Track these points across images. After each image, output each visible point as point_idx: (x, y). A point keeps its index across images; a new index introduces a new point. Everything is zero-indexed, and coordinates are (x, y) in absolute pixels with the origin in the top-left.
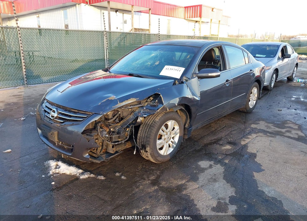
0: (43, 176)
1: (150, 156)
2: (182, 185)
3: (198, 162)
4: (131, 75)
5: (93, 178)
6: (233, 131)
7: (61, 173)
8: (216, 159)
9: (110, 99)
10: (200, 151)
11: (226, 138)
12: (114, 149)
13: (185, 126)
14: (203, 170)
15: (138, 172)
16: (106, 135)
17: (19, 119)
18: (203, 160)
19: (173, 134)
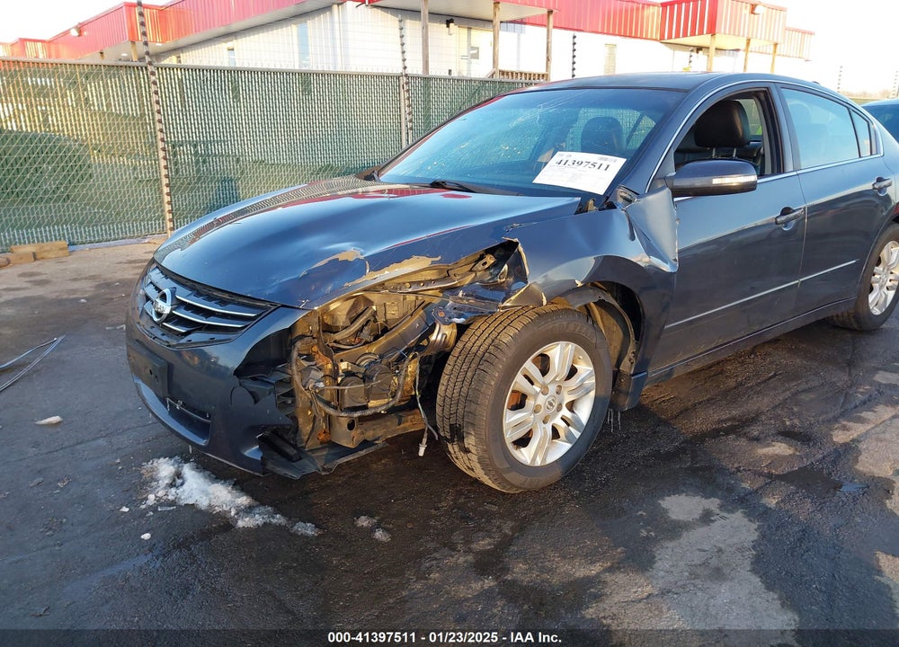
0: (125, 509)
1: (478, 465)
2: (589, 581)
3: (662, 497)
4: (437, 185)
5: (279, 527)
6: (805, 391)
7: (183, 503)
8: (730, 490)
9: (341, 257)
10: (670, 457)
11: (777, 417)
12: (353, 432)
13: (618, 364)
14: (675, 529)
15: (436, 518)
16: (317, 384)
17: (118, 328)
18: (680, 493)
19: (572, 392)
